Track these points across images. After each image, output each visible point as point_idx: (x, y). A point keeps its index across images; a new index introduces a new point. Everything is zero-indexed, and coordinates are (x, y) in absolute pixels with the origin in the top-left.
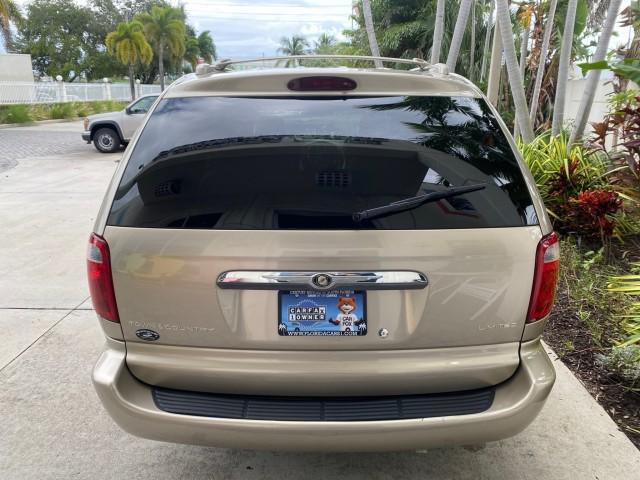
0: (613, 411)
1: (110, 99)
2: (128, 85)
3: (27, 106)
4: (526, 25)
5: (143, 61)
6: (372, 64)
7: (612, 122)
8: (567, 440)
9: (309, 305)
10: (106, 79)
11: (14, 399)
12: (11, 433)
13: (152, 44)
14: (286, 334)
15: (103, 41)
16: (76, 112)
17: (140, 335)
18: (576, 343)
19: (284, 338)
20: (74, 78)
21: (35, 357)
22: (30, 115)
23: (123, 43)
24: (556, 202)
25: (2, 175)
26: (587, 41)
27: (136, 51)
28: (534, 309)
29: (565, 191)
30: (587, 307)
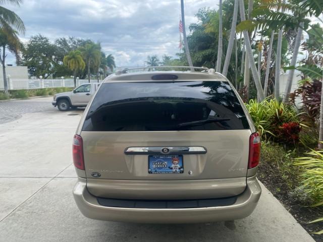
0: (296, 216)
1: (64, 86)
2: (73, 80)
3: (25, 90)
4: (260, 50)
5: (80, 68)
6: (189, 69)
7: (297, 93)
8: (274, 226)
9: (161, 161)
10: (62, 77)
11: (32, 212)
12: (32, 225)
13: (85, 60)
14: (152, 173)
15: (62, 60)
16: (48, 93)
17: (93, 175)
18: (281, 189)
19: (151, 175)
20: (47, 77)
21: (39, 196)
22: (26, 94)
23: (71, 60)
24: (274, 129)
25: (16, 121)
26: (289, 57)
27: (77, 64)
28: (251, 163)
29: (277, 124)
30: (287, 174)
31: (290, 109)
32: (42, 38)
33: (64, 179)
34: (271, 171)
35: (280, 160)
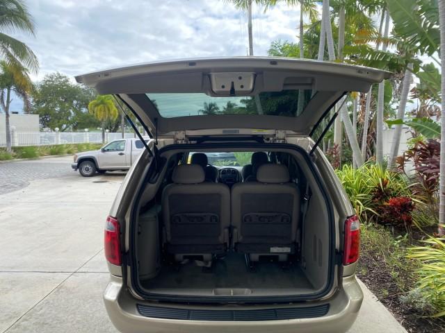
0: (411, 330)
1: (88, 142)
2: (100, 133)
3: (35, 147)
4: (355, 97)
5: (112, 118)
7: (407, 156)
10: (86, 130)
11: (43, 323)
13: (117, 107)
16: (66, 150)
18: (390, 291)
20: (65, 129)
21: (53, 300)
22: (36, 153)
23: (99, 107)
24: (377, 205)
25: (20, 191)
26: (394, 106)
27: (107, 112)
28: (347, 257)
29: (381, 198)
30: (397, 270)
31: (397, 178)
32: (61, 77)
33: (88, 274)
34: (375, 266)
35: (386, 249)
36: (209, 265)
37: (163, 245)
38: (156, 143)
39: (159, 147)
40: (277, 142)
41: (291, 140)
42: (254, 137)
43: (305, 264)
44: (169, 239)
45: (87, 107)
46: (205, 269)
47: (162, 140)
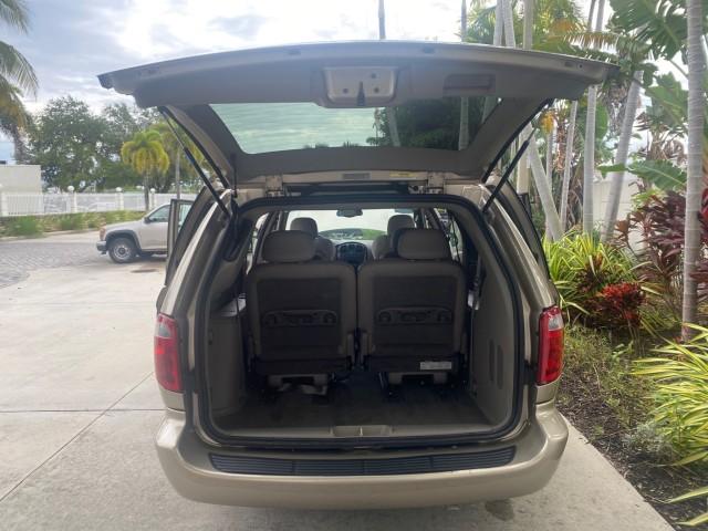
0: (640, 486)
1: (122, 208)
2: (142, 195)
3: (35, 217)
4: (550, 129)
5: (159, 169)
7: (633, 219)
8: (594, 511)
10: (119, 189)
11: (59, 489)
12: (60, 517)
13: (168, 153)
15: (117, 150)
16: (87, 222)
18: (606, 428)
20: (84, 188)
21: (73, 453)
22: (38, 226)
23: (139, 152)
24: (586, 298)
25: (15, 287)
26: (610, 144)
27: (151, 159)
28: (544, 373)
29: (592, 287)
30: (617, 395)
31: (617, 255)
32: (74, 104)
33: (129, 413)
34: (582, 390)
35: (601, 365)
36: (324, 393)
37: (249, 363)
38: (235, 195)
39: (241, 201)
40: (431, 192)
41: (454, 190)
42: (395, 185)
43: (475, 387)
44: (259, 352)
45: (119, 153)
46: (317, 399)
47: (245, 191)
